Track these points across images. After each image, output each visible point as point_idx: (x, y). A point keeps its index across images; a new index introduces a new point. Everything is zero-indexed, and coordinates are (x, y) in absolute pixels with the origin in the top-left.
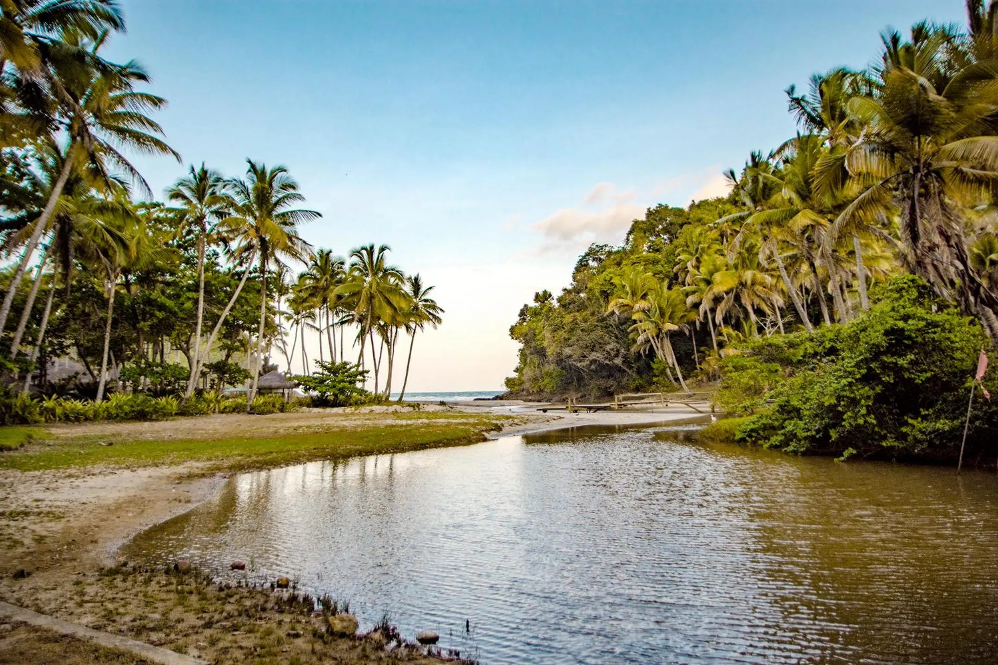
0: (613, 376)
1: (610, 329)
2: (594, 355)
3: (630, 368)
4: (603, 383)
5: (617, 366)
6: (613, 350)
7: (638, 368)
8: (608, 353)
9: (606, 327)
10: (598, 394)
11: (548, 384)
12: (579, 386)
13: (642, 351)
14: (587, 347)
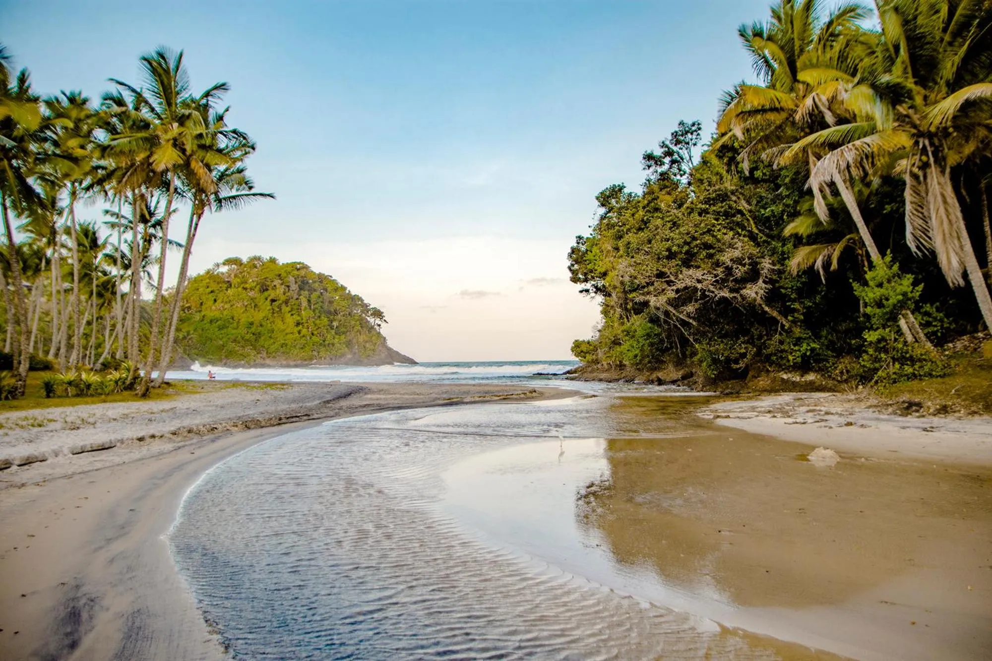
0: (746, 332)
1: (738, 218)
2: (689, 277)
3: (786, 311)
4: (721, 348)
5: (752, 307)
6: (739, 261)
7: (808, 313)
8: (729, 270)
9: (727, 214)
10: (712, 374)
11: (629, 350)
12: (685, 356)
13: (819, 264)
14: (671, 256)
